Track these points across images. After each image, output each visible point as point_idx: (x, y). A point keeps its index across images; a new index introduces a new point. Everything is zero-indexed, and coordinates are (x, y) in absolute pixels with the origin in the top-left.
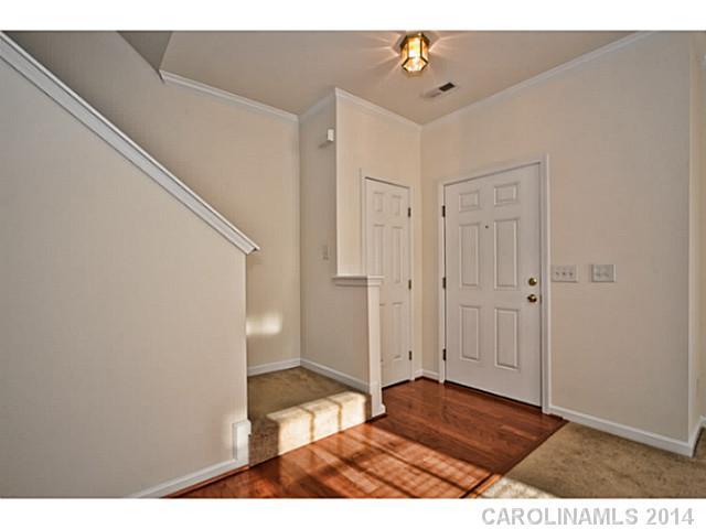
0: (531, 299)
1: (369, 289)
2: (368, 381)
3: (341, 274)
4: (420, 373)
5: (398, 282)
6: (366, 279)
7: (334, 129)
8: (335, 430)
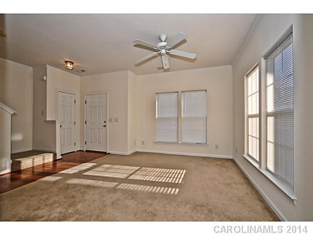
0: (105, 126)
1: (57, 124)
2: (56, 149)
3: (48, 119)
4: (79, 149)
5: (71, 122)
6: (55, 121)
7: (46, 76)
8: (42, 163)
